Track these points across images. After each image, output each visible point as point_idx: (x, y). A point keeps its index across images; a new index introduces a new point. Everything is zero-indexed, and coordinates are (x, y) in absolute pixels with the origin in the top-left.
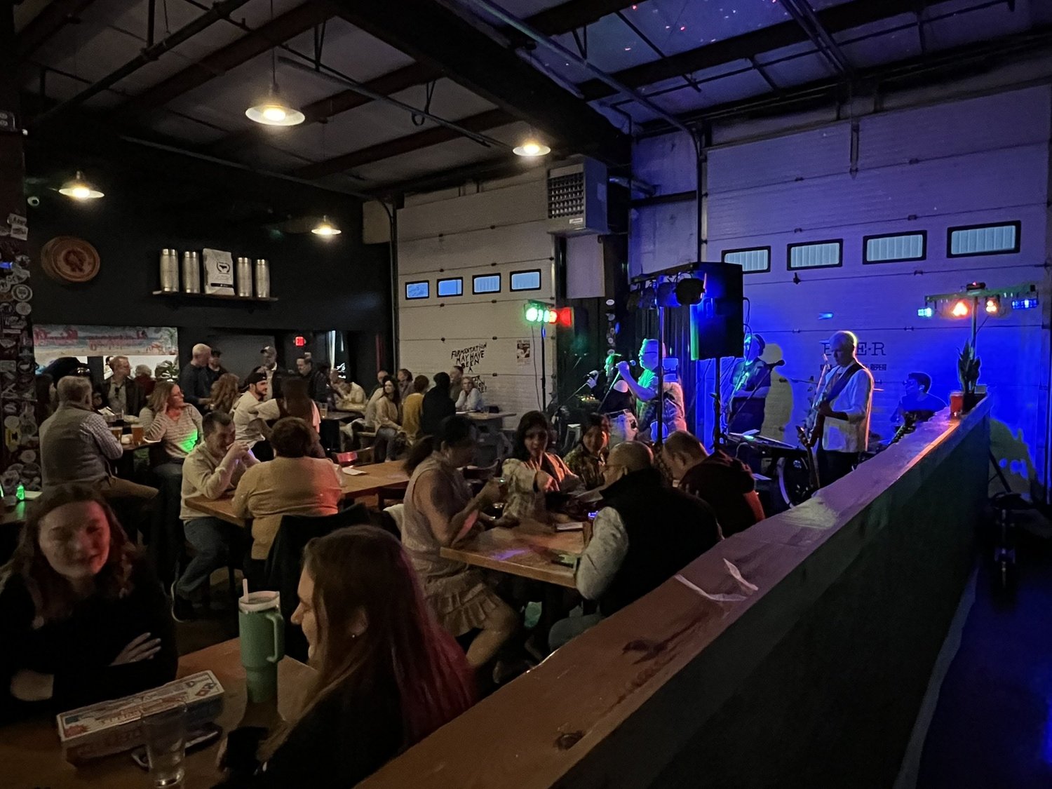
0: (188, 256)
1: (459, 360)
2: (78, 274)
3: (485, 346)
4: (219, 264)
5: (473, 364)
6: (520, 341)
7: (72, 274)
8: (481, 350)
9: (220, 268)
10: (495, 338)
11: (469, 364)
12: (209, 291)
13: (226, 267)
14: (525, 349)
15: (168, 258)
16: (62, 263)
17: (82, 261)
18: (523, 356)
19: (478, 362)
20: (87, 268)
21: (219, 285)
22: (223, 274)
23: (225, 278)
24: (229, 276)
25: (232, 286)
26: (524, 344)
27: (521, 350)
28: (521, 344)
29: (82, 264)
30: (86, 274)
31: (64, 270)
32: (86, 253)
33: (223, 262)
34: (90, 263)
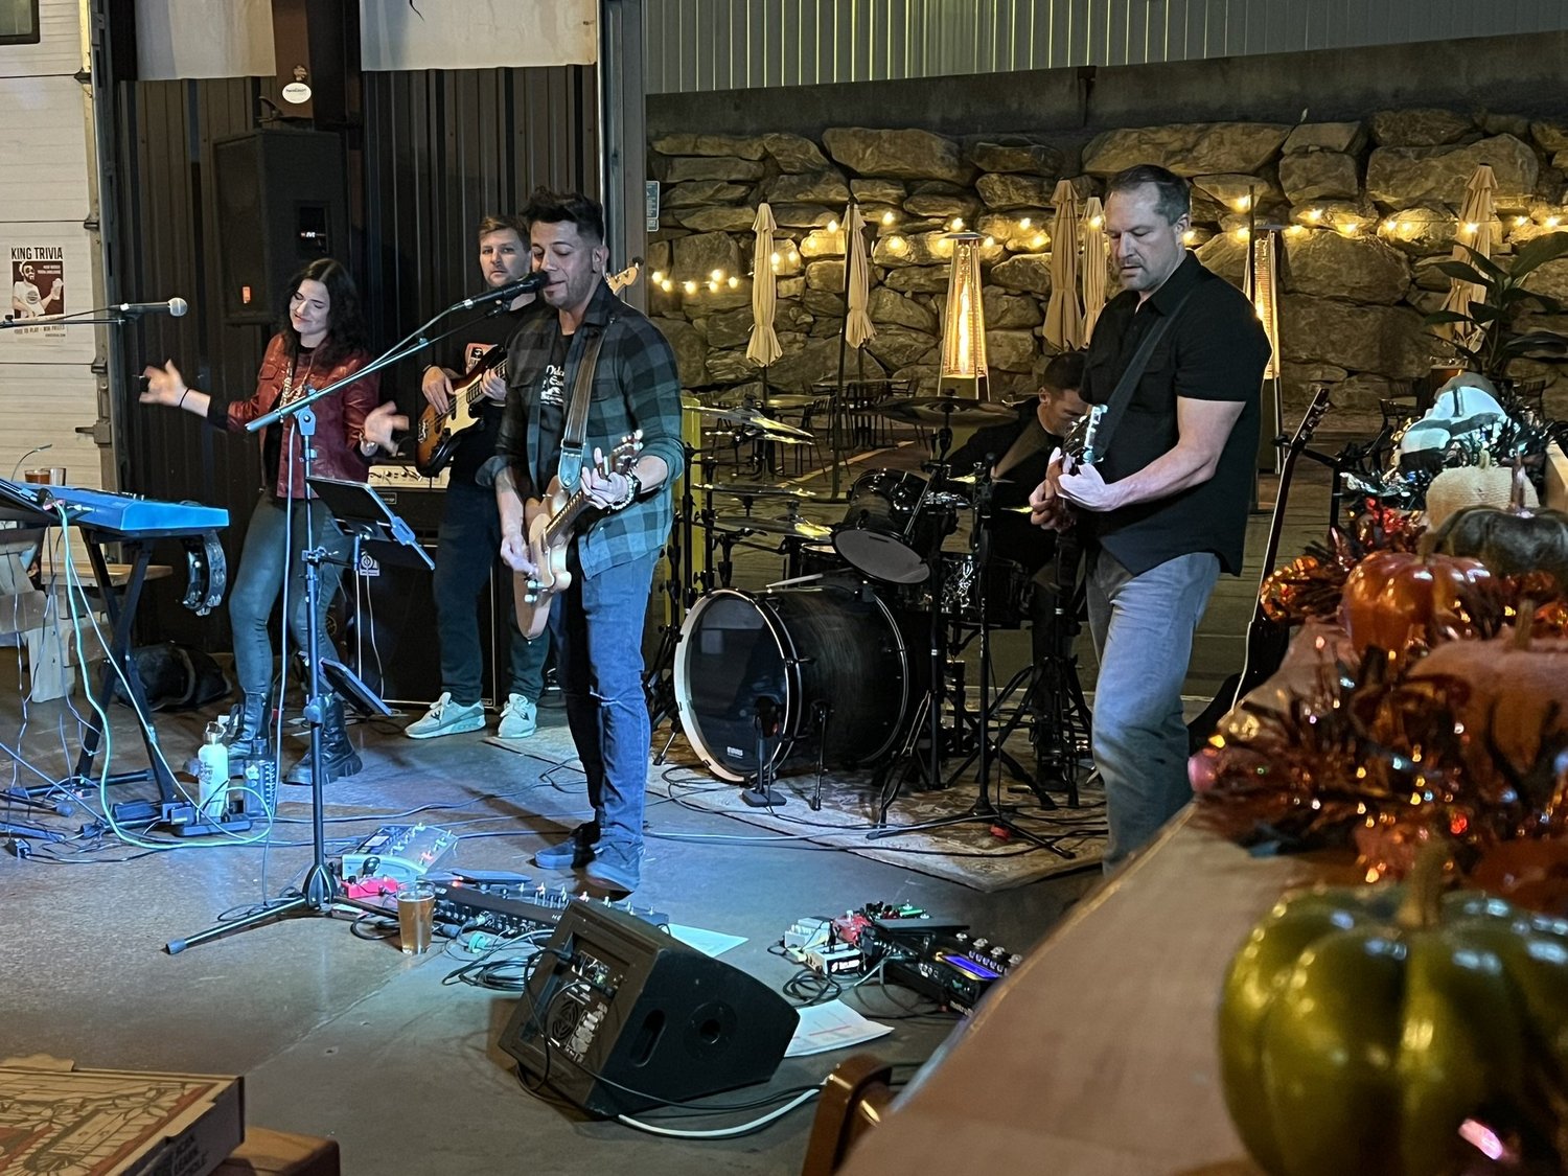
14: (43, 284)
18: (38, 308)
26: (37, 265)
27: (25, 289)
28: (27, 264)
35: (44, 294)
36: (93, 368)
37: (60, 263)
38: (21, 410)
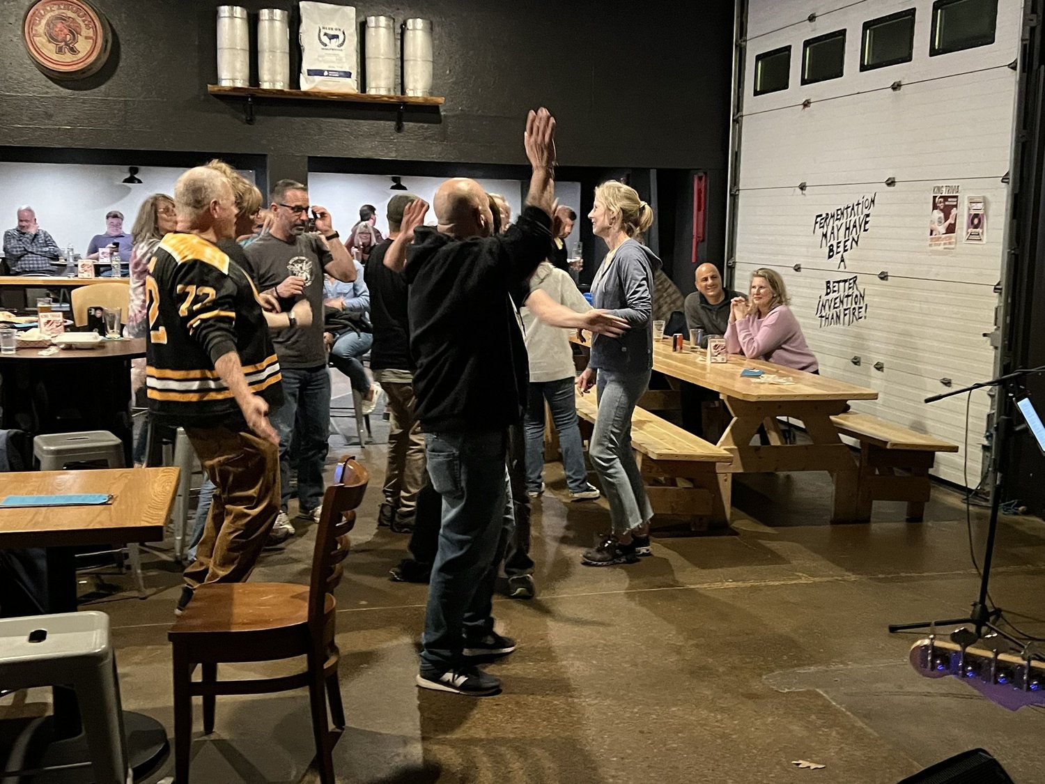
0: (267, 17)
1: (825, 235)
2: (68, 57)
3: (873, 201)
4: (323, 32)
5: (848, 247)
6: (939, 188)
7: (55, 57)
8: (866, 212)
9: (325, 39)
10: (891, 183)
11: (841, 249)
12: (306, 84)
13: (337, 37)
14: (947, 212)
15: (231, 23)
16: (41, 41)
17: (74, 33)
18: (942, 229)
19: (857, 243)
20: (83, 46)
21: (319, 73)
22: (331, 52)
23: (334, 58)
24: (342, 54)
25: (348, 75)
26: (945, 198)
27: (938, 214)
28: (941, 197)
29: (74, 39)
30: (80, 55)
31: (45, 51)
32: (79, 20)
33: (333, 27)
34: (87, 38)
35: (946, 218)
36: (995, 289)
37: (956, 197)
38: (954, 316)
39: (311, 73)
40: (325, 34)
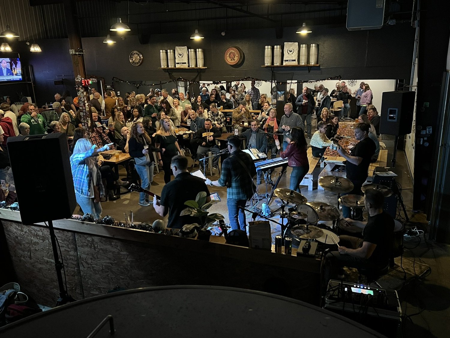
0: (275, 48)
2: (233, 61)
7: (231, 61)
9: (289, 52)
12: (284, 64)
13: (292, 51)
15: (268, 50)
16: (228, 58)
20: (236, 59)
21: (287, 61)
22: (290, 55)
23: (291, 57)
24: (293, 55)
25: (295, 60)
29: (234, 57)
30: (235, 61)
31: (228, 60)
32: (235, 53)
33: (291, 49)
34: (237, 57)
39: (285, 61)
40: (289, 51)
